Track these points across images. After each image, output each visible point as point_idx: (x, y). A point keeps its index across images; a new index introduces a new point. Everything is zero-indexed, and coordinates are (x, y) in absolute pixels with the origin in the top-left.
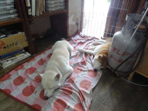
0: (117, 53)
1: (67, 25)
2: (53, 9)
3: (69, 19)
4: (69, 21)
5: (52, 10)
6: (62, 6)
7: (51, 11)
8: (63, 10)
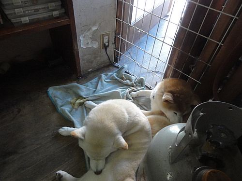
5: (21, 22)
8: (57, 18)
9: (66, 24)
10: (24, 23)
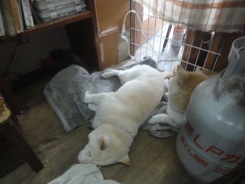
0: (194, 140)
2: (54, 15)
5: (50, 17)
6: (78, 5)
7: (47, 18)
8: (80, 12)
9: (88, 17)
10: (53, 18)
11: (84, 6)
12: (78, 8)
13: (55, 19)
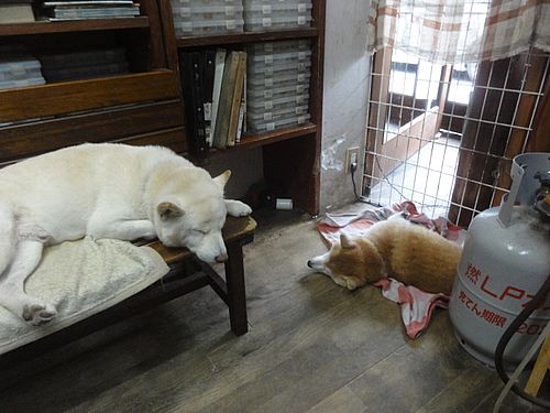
0: (482, 288)
1: (316, 174)
2: (271, 126)
3: (323, 154)
4: (323, 160)
5: (266, 129)
6: (300, 115)
7: (262, 130)
9: (312, 132)
10: (269, 130)
11: (309, 116)
12: (301, 119)
13: (272, 132)
